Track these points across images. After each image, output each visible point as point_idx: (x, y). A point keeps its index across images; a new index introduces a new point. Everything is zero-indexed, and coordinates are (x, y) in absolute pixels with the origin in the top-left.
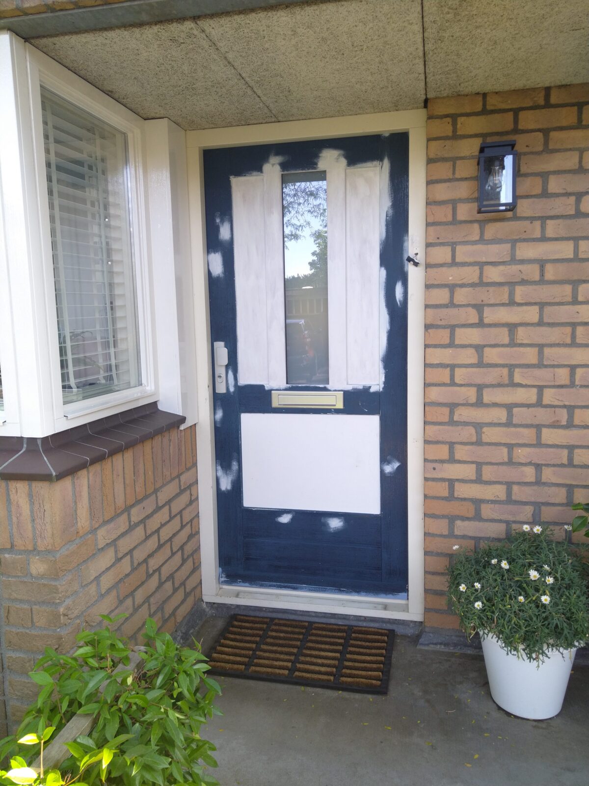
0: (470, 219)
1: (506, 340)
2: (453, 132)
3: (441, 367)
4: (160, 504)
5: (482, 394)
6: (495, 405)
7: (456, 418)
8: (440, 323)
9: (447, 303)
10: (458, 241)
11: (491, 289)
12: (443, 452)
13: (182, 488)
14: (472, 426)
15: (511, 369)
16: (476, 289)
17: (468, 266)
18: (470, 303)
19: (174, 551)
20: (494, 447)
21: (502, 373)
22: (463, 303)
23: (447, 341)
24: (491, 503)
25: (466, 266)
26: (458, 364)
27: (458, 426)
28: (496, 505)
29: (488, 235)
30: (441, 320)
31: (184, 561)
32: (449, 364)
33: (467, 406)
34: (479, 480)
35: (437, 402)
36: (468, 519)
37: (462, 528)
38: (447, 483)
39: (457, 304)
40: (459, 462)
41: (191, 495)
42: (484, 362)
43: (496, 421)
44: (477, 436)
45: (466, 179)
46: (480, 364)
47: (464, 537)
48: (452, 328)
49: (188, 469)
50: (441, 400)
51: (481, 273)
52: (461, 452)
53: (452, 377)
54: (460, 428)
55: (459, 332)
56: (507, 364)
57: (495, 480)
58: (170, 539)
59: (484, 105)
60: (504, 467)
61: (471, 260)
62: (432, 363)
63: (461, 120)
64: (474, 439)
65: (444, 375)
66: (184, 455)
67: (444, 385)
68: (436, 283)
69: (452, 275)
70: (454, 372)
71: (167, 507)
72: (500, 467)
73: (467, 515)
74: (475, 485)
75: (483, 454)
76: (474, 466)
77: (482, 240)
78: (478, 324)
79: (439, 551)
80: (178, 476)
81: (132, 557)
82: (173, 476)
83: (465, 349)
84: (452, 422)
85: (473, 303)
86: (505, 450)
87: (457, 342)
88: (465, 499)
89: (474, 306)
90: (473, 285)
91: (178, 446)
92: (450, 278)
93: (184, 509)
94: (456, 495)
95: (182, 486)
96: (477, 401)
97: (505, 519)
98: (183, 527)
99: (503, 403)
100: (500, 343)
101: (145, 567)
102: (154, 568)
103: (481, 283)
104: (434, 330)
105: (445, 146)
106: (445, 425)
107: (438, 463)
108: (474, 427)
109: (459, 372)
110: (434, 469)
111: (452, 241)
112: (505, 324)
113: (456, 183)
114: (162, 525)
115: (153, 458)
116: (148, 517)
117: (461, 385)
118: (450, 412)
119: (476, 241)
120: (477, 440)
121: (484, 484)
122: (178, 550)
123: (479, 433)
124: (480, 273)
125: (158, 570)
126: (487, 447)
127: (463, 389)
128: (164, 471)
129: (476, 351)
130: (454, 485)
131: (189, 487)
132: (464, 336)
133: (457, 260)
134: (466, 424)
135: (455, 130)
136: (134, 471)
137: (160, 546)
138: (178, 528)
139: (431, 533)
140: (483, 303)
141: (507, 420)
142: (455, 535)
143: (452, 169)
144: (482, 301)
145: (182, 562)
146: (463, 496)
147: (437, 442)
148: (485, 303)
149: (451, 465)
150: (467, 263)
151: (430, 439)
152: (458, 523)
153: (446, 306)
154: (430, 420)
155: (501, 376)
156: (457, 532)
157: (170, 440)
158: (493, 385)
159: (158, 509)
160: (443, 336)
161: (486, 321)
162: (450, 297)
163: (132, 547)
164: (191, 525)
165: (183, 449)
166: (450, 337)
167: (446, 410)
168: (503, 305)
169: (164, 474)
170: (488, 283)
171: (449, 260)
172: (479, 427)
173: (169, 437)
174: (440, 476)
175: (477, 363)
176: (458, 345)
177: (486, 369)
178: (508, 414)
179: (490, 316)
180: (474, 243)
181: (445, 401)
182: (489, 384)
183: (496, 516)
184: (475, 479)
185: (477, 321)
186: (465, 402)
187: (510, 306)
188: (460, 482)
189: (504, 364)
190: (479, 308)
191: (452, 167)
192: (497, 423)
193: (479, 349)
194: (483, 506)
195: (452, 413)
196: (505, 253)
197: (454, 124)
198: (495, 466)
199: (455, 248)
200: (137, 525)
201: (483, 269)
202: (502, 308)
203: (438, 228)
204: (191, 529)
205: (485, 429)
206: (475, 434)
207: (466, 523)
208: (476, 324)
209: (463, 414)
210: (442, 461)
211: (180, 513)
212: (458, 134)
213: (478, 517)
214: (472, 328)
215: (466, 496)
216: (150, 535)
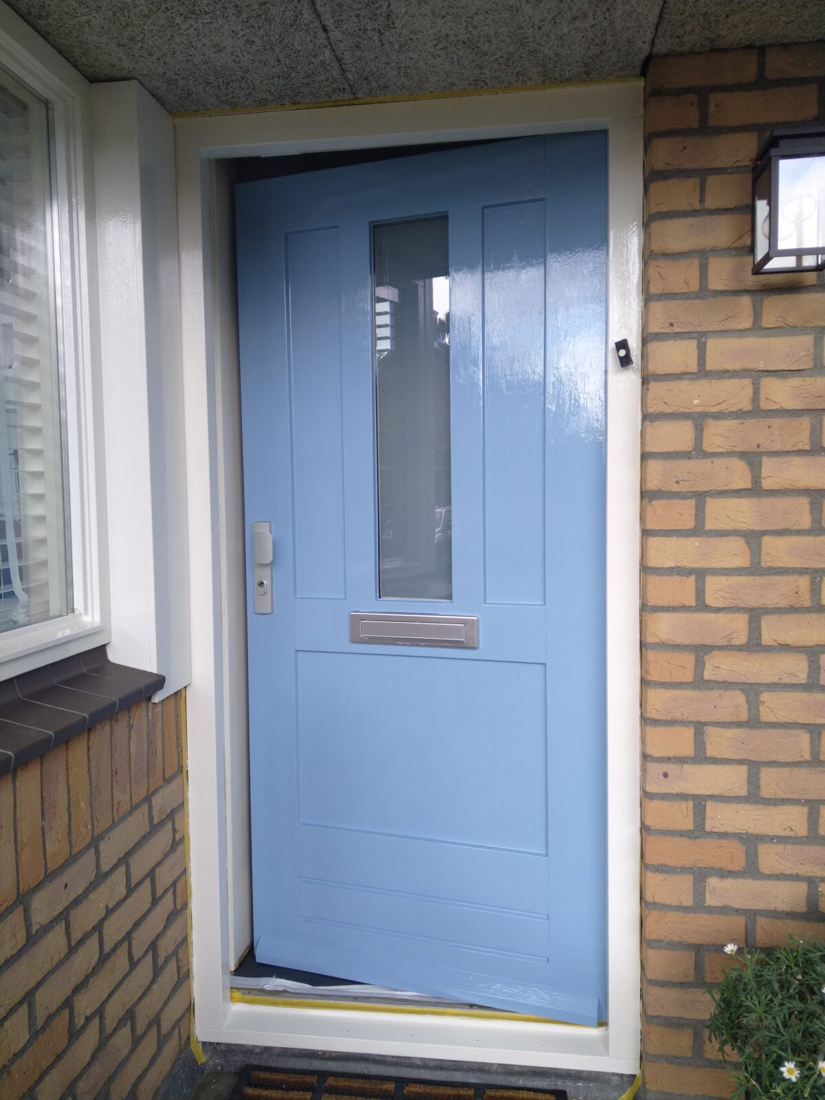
0: (733, 288)
1: (806, 522)
2: (700, 121)
3: (678, 574)
4: (105, 867)
5: (759, 627)
6: (785, 648)
7: (707, 675)
8: (676, 488)
9: (690, 449)
10: (710, 329)
11: (776, 422)
12: (683, 741)
13: (155, 822)
14: (739, 690)
15: (815, 578)
16: (747, 422)
17: (731, 377)
18: (734, 449)
19: (135, 959)
20: (782, 731)
21: (798, 586)
22: (721, 450)
23: (690, 524)
24: (778, 842)
25: (725, 378)
26: (712, 569)
27: (712, 689)
28: (789, 847)
29: (769, 320)
30: (677, 482)
31: (157, 971)
32: (694, 568)
33: (729, 650)
34: (753, 796)
35: (670, 643)
36: (732, 874)
37: (720, 891)
38: (691, 804)
39: (709, 450)
40: (715, 761)
41: (174, 831)
42: (763, 564)
43: (786, 680)
44: (749, 709)
45: (726, 211)
46: (755, 569)
47: (724, 910)
48: (701, 498)
49: (167, 781)
50: (678, 640)
51: (756, 392)
52: (718, 741)
53: (700, 592)
54: (716, 693)
55: (712, 504)
56: (807, 569)
57: (785, 796)
58: (128, 937)
59: (761, 68)
60: (803, 772)
61: (737, 366)
62: (659, 566)
63: (715, 99)
64: (744, 716)
65: (685, 590)
66: (160, 752)
67: (683, 608)
68: (668, 411)
69: (697, 396)
70: (704, 585)
71: (121, 870)
72: (795, 770)
73: (731, 868)
74: (747, 806)
75: (760, 744)
76: (744, 769)
77: (757, 328)
78: (750, 490)
79: (676, 939)
80: (148, 799)
81: (31, 1007)
82: (136, 800)
83: (724, 539)
84: (699, 683)
85: (741, 450)
86: (805, 737)
87: (708, 526)
88: (724, 835)
89: (743, 455)
90: (740, 415)
91: (149, 735)
92: (696, 402)
93: (159, 864)
94: (708, 828)
95: (155, 817)
96: (748, 642)
97: (805, 874)
98: (155, 901)
99: (800, 644)
100: (794, 528)
101: (67, 1018)
102: (88, 1013)
103: (756, 412)
104: (664, 501)
105: (685, 148)
106: (685, 689)
107: (673, 763)
108: (742, 691)
109: (712, 583)
110: (666, 775)
111: (699, 329)
112: (803, 490)
113: (708, 219)
114: (109, 911)
115: (89, 771)
116: (76, 902)
117: (718, 610)
118: (697, 662)
119: (746, 330)
120: (749, 718)
121: (765, 804)
122: (146, 953)
123: (754, 704)
124: (754, 392)
125: (100, 1012)
126: (771, 731)
127: (723, 618)
128: (117, 793)
129: (748, 543)
130: (705, 807)
131: (171, 816)
132: (722, 513)
133: (710, 366)
134: (727, 685)
135: (704, 118)
136: (42, 809)
137: (104, 958)
138: (147, 905)
139: (658, 904)
140: (761, 449)
141: (808, 677)
142: (705, 907)
143: (698, 192)
144: (759, 446)
145: (154, 975)
146: (722, 829)
147: (671, 723)
148: (764, 450)
149: (698, 766)
150: (728, 371)
151: (658, 717)
152: (713, 882)
153: (686, 455)
154: (657, 679)
155: (797, 593)
156: (710, 901)
157: (130, 727)
158: (779, 609)
159: (101, 877)
160: (682, 515)
161: (767, 484)
162: (696, 438)
163: (33, 983)
164: (174, 892)
165: (159, 740)
166: (696, 515)
167: (689, 659)
168: (800, 453)
169: (116, 801)
170: (769, 410)
171: (693, 367)
172: (752, 691)
173: (129, 721)
174: (676, 789)
175: (748, 566)
176: (711, 531)
177: (767, 577)
178: (809, 666)
179: (774, 473)
180: (742, 333)
181: (686, 642)
182: (772, 607)
183: (788, 868)
184: (746, 794)
185: (749, 486)
186: (725, 643)
187: (813, 455)
188: (716, 801)
189: (801, 568)
190: (752, 458)
191: (698, 188)
192: (788, 684)
193: (753, 538)
194: (762, 849)
195: (700, 665)
196: (803, 354)
197: (703, 106)
198: (784, 769)
199: (705, 343)
200: (46, 929)
201: (759, 383)
202: (798, 461)
203: (672, 304)
204: (175, 901)
205: (765, 696)
206: (746, 706)
207: (729, 883)
208: (746, 490)
209: (720, 666)
210: (681, 760)
211: (151, 874)
212: (709, 125)
213: (751, 870)
214: (739, 497)
215: (729, 829)
216: (81, 941)
